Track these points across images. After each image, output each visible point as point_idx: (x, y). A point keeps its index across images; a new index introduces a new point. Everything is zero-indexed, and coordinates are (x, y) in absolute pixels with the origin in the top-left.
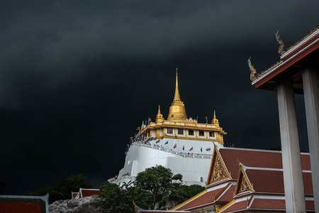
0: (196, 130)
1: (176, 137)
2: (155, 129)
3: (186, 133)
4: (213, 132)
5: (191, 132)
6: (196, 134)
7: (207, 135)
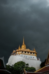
0: (30, 52)
1: (24, 54)
2: (18, 51)
3: (27, 53)
4: (34, 53)
5: (28, 52)
6: (30, 53)
7: (32, 54)
